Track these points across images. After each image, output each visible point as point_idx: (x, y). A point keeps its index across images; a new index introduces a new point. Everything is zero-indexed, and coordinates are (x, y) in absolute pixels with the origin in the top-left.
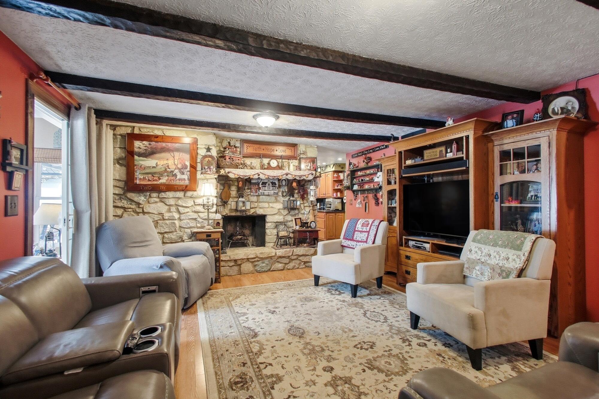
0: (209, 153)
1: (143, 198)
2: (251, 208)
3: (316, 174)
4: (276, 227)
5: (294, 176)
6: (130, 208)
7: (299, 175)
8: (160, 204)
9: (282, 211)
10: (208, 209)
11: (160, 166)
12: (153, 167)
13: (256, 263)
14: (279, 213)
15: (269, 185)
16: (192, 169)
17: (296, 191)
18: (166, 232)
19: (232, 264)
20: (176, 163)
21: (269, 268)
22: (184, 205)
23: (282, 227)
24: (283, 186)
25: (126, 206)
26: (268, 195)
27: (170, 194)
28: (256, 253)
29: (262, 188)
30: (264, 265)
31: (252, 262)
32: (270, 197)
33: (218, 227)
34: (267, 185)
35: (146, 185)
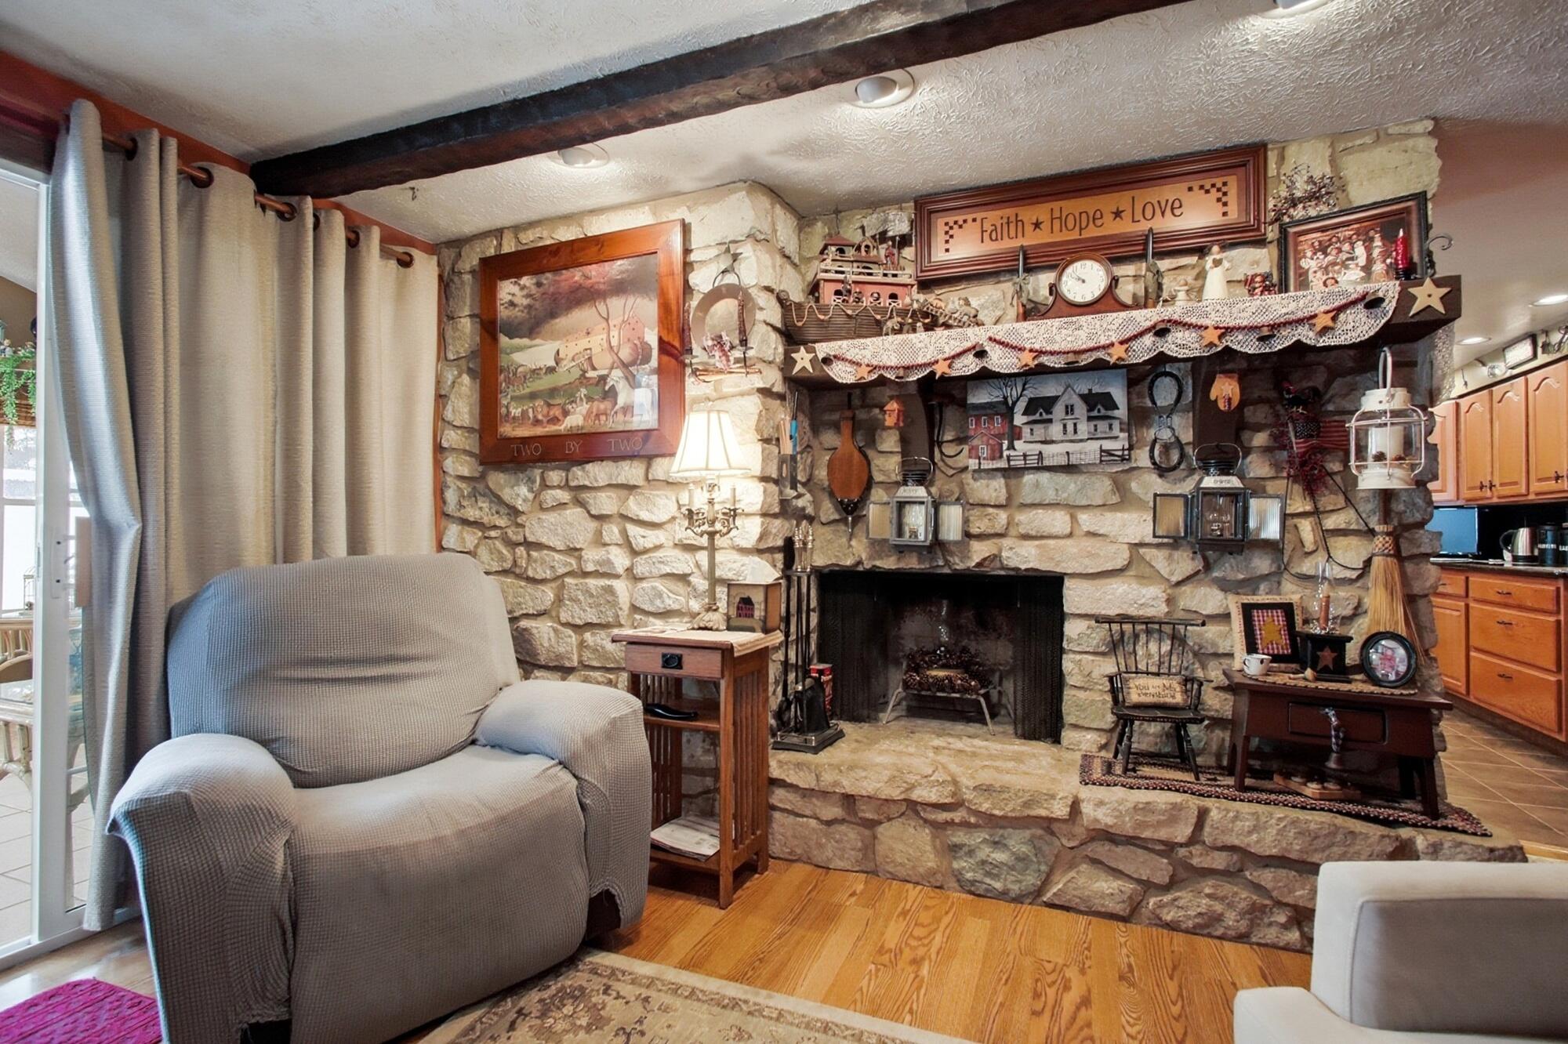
0: (731, 279)
1: (523, 490)
2: (968, 535)
3: (1406, 299)
4: (1115, 646)
5: (1212, 336)
6: (495, 527)
7: (1259, 320)
8: (574, 513)
9: (1159, 559)
10: (712, 535)
11: (566, 364)
12: (551, 370)
13: (959, 837)
14: (1134, 564)
15: (1069, 409)
16: (666, 358)
17: (1260, 439)
18: (589, 626)
19: (833, 811)
20: (614, 342)
21: (1031, 880)
22: (645, 516)
23: (1153, 647)
24: (1156, 410)
25: (485, 520)
26: (1069, 469)
27: (597, 473)
28: (955, 782)
29: (1026, 430)
30: (1000, 856)
31: (938, 827)
32: (1081, 479)
33: (747, 622)
34: (1058, 410)
35: (525, 441)
